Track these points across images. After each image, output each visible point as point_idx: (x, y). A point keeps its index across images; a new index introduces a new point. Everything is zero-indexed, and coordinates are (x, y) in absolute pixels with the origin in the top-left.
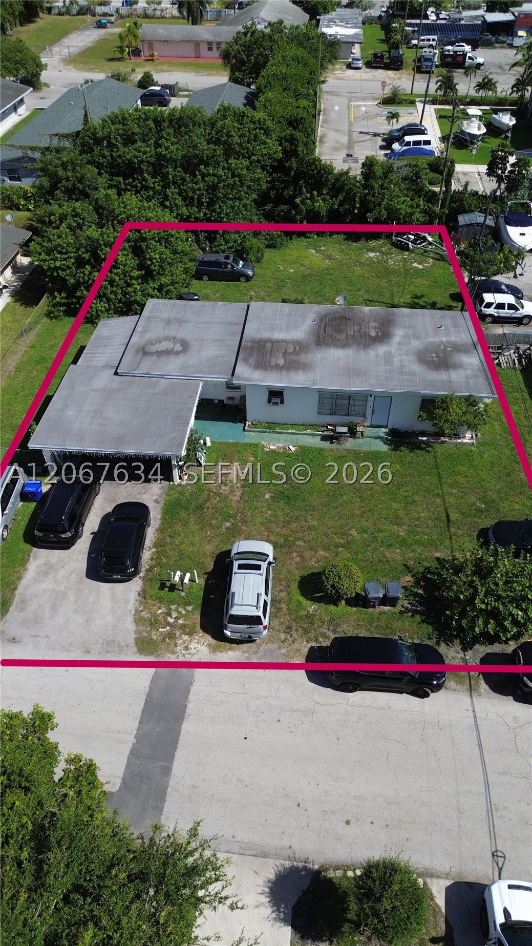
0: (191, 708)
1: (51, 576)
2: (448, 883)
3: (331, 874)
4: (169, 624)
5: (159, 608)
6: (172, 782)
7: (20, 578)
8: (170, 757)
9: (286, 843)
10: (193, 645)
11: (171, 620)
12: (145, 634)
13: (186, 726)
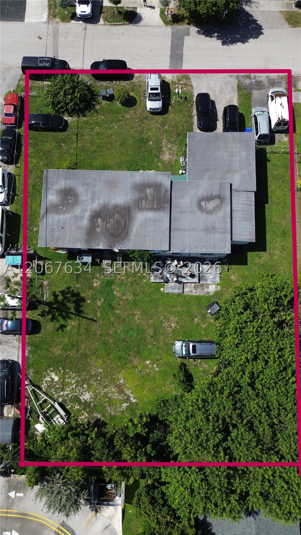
0: (169, 58)
2: (99, 23)
3: (128, 23)
4: (181, 84)
5: (185, 90)
6: (170, 39)
8: (172, 44)
9: (139, 28)
10: (171, 78)
11: (180, 86)
12: (188, 81)
13: (169, 53)
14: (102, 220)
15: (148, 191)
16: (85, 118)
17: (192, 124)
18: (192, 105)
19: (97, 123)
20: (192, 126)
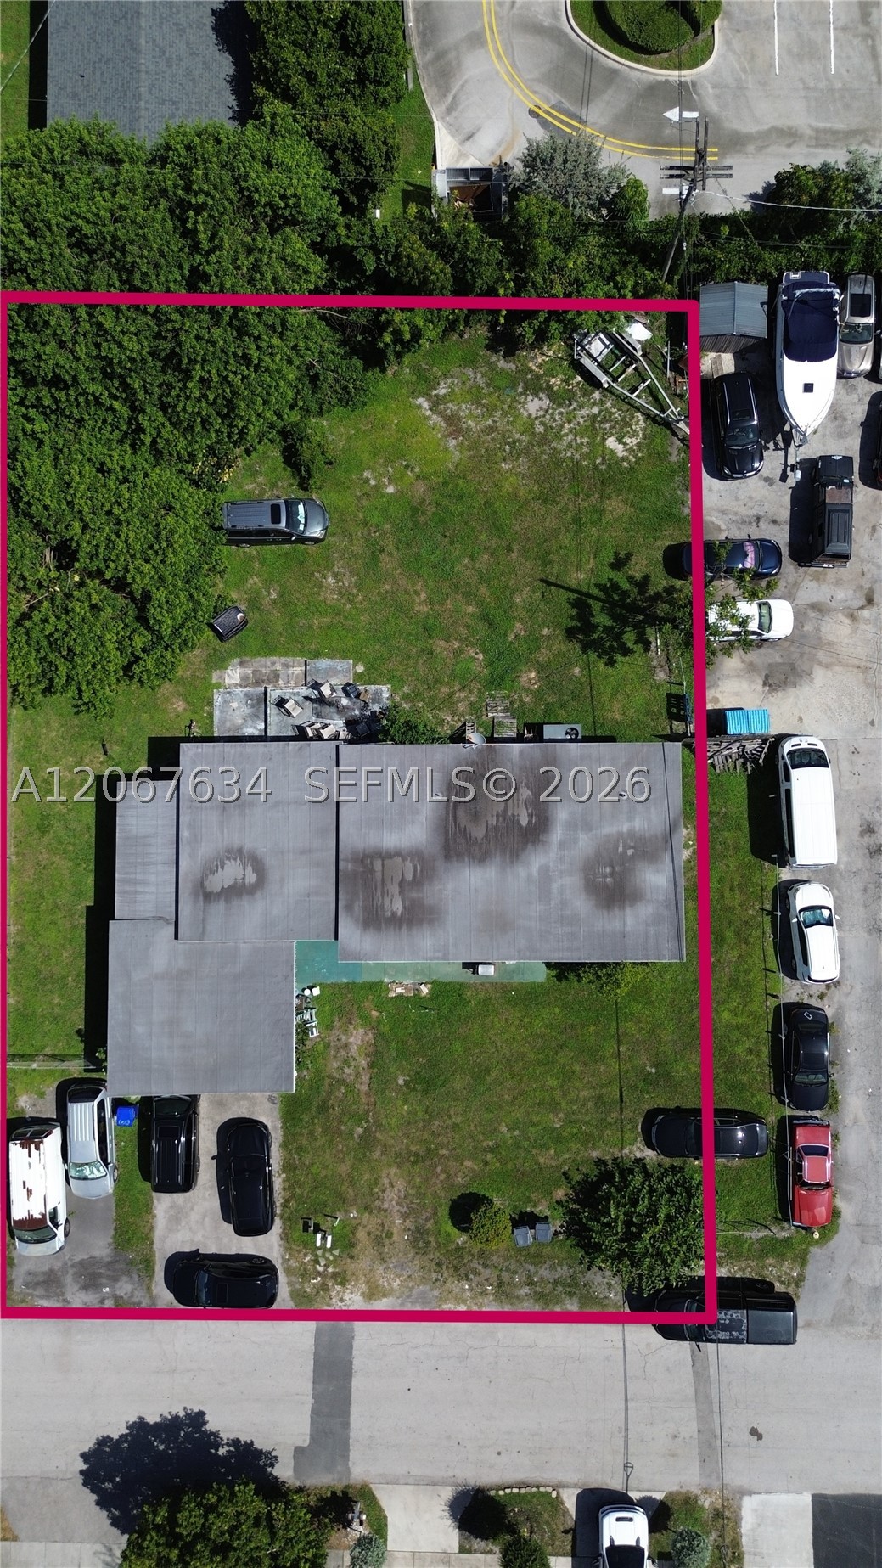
0: (357, 1364)
1: (183, 1223)
2: (579, 1491)
4: (319, 1273)
5: (306, 1255)
6: (352, 1435)
7: (152, 1229)
8: (347, 1414)
10: (347, 1296)
11: (320, 1269)
12: (298, 1286)
13: (356, 1383)
14: (518, 821)
15: (398, 906)
16: (595, 1154)
17: (285, 1145)
18: (284, 1206)
19: (558, 1139)
20: (285, 1136)
